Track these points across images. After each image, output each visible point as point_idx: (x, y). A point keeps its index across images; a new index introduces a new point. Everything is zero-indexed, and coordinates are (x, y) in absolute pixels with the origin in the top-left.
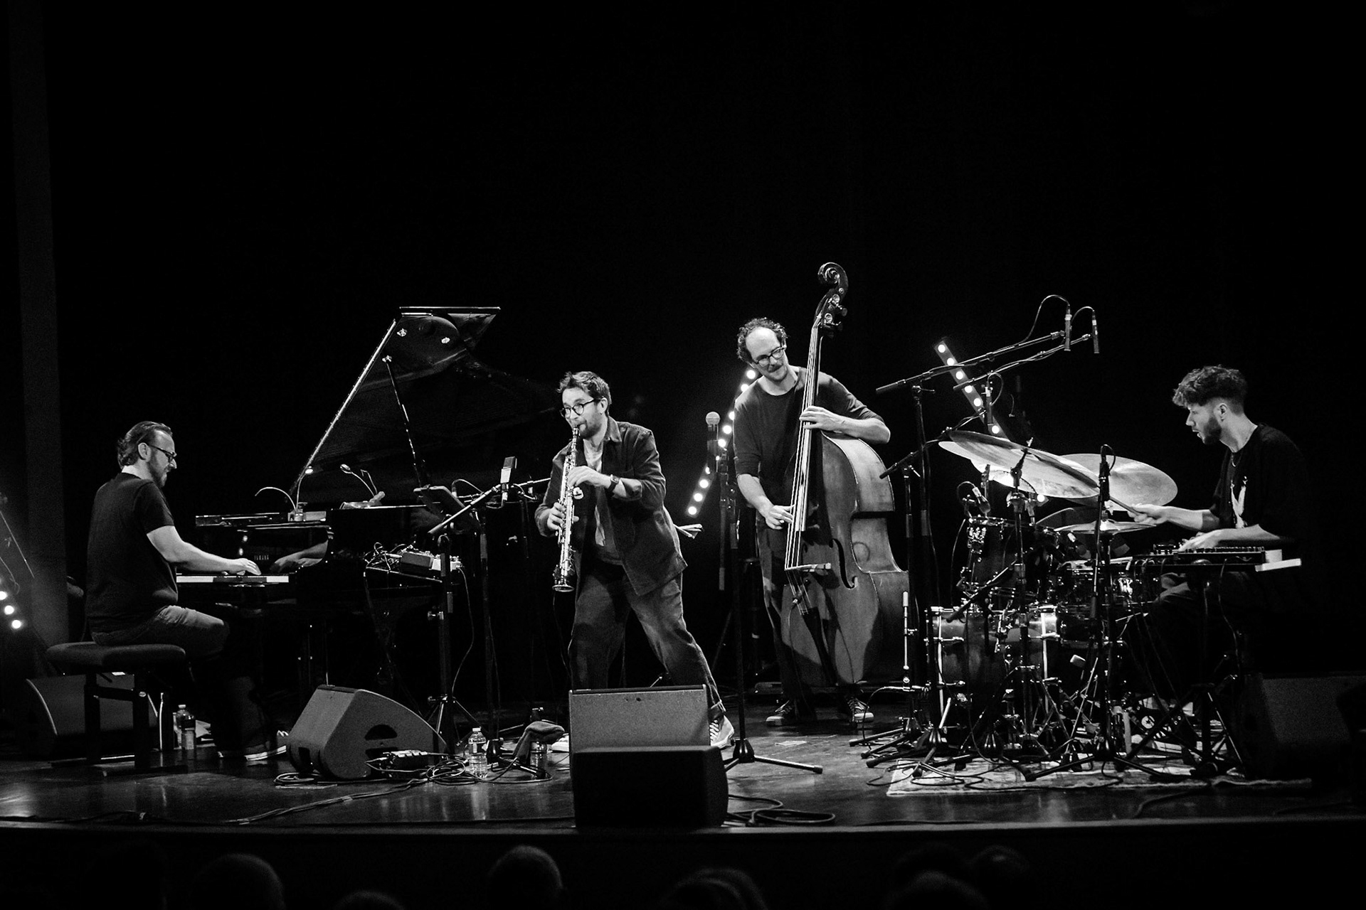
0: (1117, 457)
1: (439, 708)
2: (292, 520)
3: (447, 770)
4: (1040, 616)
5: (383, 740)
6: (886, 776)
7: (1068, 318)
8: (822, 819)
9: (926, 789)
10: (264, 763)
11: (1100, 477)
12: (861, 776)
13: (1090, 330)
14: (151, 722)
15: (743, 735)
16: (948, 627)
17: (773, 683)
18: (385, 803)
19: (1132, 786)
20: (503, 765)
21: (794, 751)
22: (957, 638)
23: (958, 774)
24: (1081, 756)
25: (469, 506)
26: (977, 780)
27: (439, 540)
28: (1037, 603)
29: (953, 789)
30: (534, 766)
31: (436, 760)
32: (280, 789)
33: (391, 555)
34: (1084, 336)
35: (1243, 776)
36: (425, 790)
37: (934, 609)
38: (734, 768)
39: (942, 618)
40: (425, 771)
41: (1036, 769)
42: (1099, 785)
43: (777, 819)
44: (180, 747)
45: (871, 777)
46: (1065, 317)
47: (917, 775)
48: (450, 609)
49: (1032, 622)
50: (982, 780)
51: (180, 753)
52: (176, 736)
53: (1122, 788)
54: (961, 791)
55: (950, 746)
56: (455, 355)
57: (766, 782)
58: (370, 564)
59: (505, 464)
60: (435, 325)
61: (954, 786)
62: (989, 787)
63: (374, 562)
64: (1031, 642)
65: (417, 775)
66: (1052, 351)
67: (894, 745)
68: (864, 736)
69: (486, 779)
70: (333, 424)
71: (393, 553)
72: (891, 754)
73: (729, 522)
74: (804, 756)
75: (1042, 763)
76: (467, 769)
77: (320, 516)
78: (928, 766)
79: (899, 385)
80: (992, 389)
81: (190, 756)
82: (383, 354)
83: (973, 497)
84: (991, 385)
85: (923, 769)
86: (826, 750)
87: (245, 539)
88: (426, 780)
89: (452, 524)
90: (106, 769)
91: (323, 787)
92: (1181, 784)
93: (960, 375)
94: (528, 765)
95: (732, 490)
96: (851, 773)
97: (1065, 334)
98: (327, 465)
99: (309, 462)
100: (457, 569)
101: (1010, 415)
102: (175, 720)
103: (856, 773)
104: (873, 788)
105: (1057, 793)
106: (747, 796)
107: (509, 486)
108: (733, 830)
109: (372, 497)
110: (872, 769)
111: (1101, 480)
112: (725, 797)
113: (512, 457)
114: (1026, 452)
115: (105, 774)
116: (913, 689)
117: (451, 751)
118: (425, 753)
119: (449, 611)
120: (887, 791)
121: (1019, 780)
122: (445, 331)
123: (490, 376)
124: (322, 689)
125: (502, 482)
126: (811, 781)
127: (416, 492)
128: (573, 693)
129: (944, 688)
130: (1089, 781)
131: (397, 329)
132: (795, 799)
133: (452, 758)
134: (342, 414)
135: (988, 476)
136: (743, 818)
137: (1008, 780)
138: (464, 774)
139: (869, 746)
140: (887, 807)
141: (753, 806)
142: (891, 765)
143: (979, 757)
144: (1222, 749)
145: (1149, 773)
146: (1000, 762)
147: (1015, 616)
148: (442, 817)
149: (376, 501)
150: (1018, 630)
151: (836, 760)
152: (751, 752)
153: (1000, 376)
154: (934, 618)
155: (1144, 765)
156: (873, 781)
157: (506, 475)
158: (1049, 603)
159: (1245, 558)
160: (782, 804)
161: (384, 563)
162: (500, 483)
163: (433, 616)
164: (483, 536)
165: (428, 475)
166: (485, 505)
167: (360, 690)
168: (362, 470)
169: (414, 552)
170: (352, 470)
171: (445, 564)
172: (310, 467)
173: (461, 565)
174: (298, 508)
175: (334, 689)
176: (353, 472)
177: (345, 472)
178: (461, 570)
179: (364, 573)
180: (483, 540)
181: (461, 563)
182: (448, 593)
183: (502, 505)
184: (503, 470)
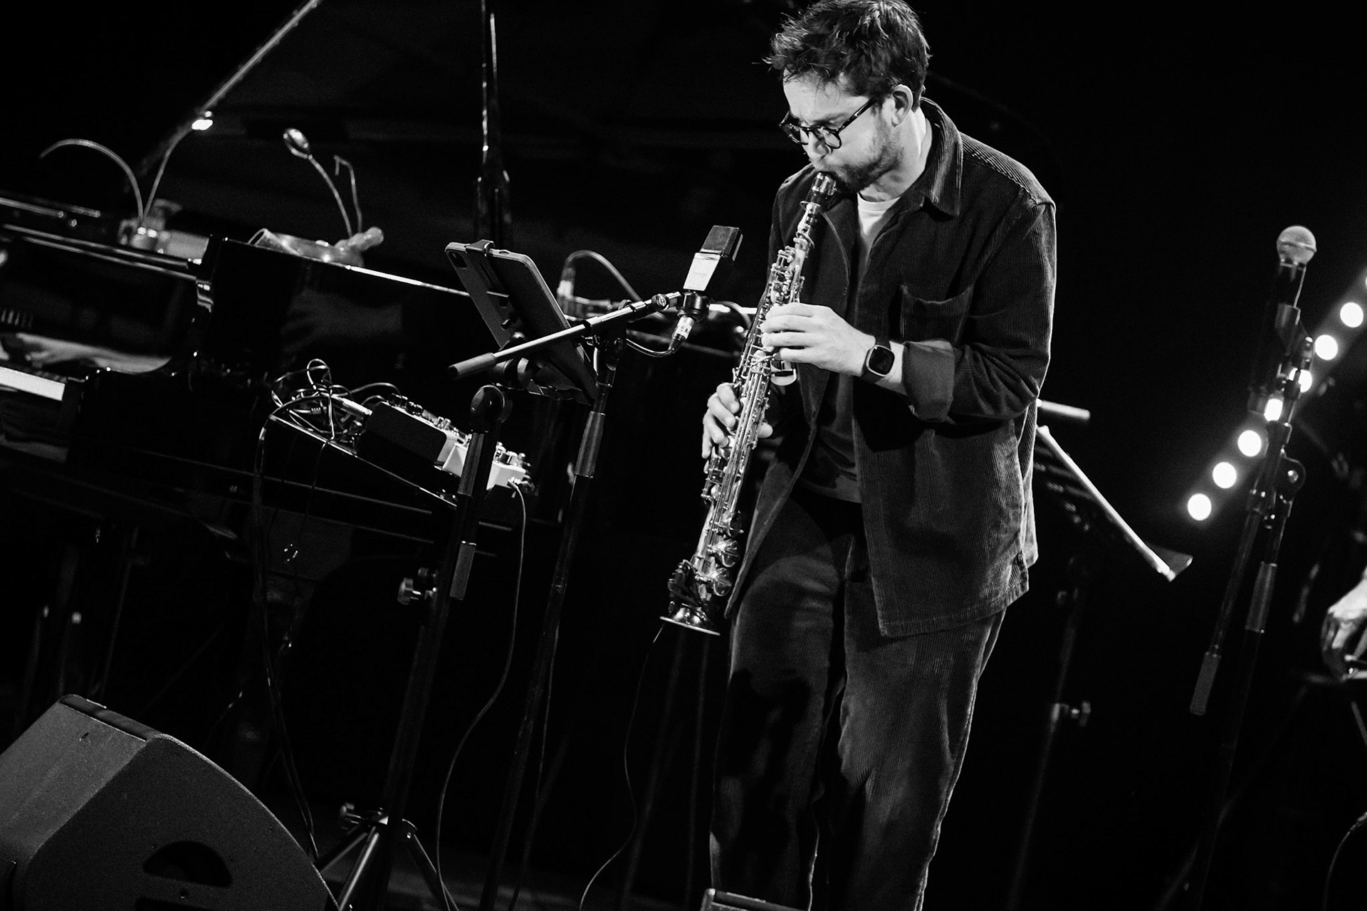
1: (366, 843)
2: (124, 241)
5: (188, 885)
25: (582, 327)
27: (480, 394)
33: (347, 402)
48: (458, 589)
58: (283, 409)
59: (709, 239)
63: (291, 407)
70: (298, 16)
71: (352, 397)
73: (1260, 553)
77: (192, 249)
89: (523, 363)
95: (1291, 473)
99: (213, 101)
100: (511, 489)
107: (704, 303)
109: (346, 237)
113: (732, 228)
119: (451, 595)
124: (61, 702)
125: (685, 287)
127: (457, 252)
128: (716, 899)
149: (353, 248)
157: (701, 270)
161: (324, 415)
162: (680, 288)
163: (415, 592)
164: (595, 416)
165: (507, 218)
166: (624, 336)
167: (166, 736)
168: (337, 159)
169: (406, 410)
170: (310, 151)
171: (480, 463)
172: (208, 114)
173: (524, 479)
174: (151, 214)
175: (101, 714)
176: (314, 157)
177: (294, 151)
178: (517, 492)
179: (263, 430)
180: (594, 422)
181: (526, 474)
182: (464, 542)
183: (670, 348)
184: (697, 255)
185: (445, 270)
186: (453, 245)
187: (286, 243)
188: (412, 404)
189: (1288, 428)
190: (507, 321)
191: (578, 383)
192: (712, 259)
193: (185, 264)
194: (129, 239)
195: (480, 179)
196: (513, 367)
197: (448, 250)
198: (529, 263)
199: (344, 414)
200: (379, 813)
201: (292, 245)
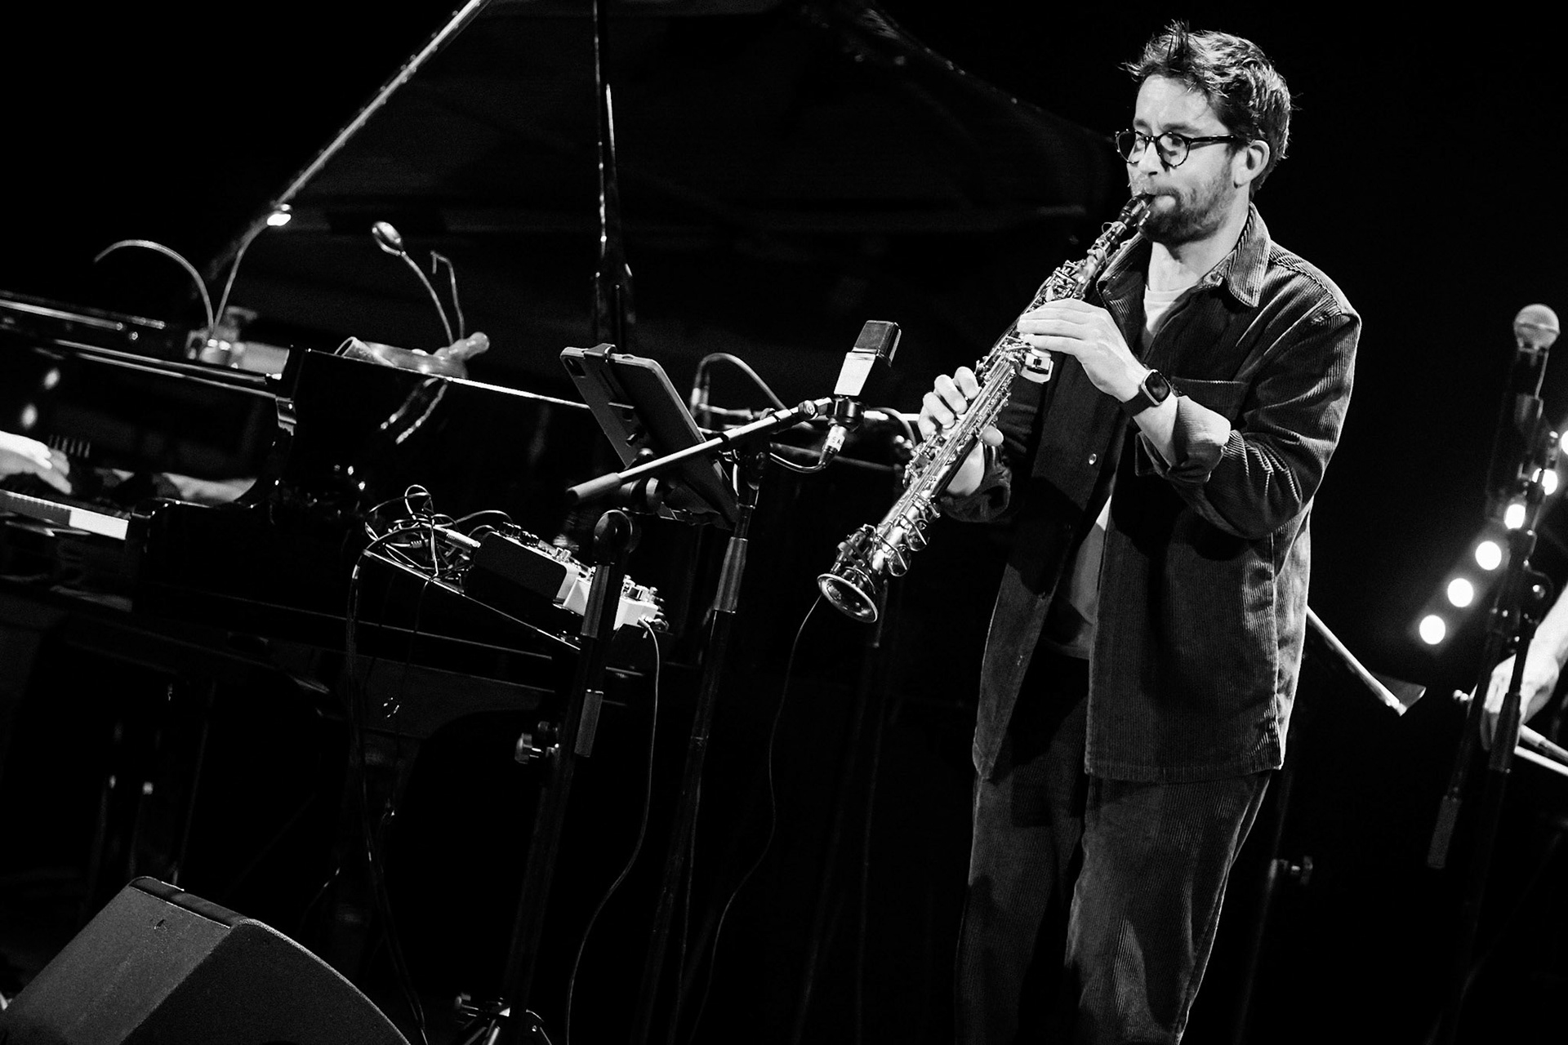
1: (487, 1036)
2: (192, 355)
25: (719, 440)
27: (605, 517)
33: (451, 533)
48: (584, 745)
58: (377, 542)
59: (861, 337)
63: (387, 541)
70: (386, 92)
71: (457, 528)
77: (270, 362)
87: (52, 378)
89: (652, 484)
95: (1536, 588)
99: (290, 192)
100: (641, 629)
107: (858, 410)
109: (447, 344)
113: (888, 323)
119: (575, 751)
123: (900, 61)
124: (131, 885)
125: (836, 392)
127: (573, 358)
134: (420, 67)
157: (854, 372)
161: (426, 549)
162: (831, 393)
163: (534, 749)
164: (736, 544)
165: (631, 318)
166: (767, 450)
167: (254, 921)
168: (433, 253)
169: (520, 541)
170: (405, 246)
171: (606, 599)
172: (286, 207)
173: (657, 617)
174: (222, 322)
175: (178, 898)
176: (408, 254)
177: (385, 248)
178: (649, 632)
179: (356, 568)
180: (735, 550)
181: (659, 610)
182: (589, 691)
183: (820, 463)
184: (849, 355)
185: (561, 379)
186: (569, 351)
188: (527, 533)
189: (1531, 538)
190: (632, 436)
191: (716, 504)
192: (866, 359)
193: (262, 379)
194: (198, 353)
195: (598, 274)
196: (641, 488)
197: (563, 356)
198: (656, 369)
199: (449, 547)
200: (500, 1003)
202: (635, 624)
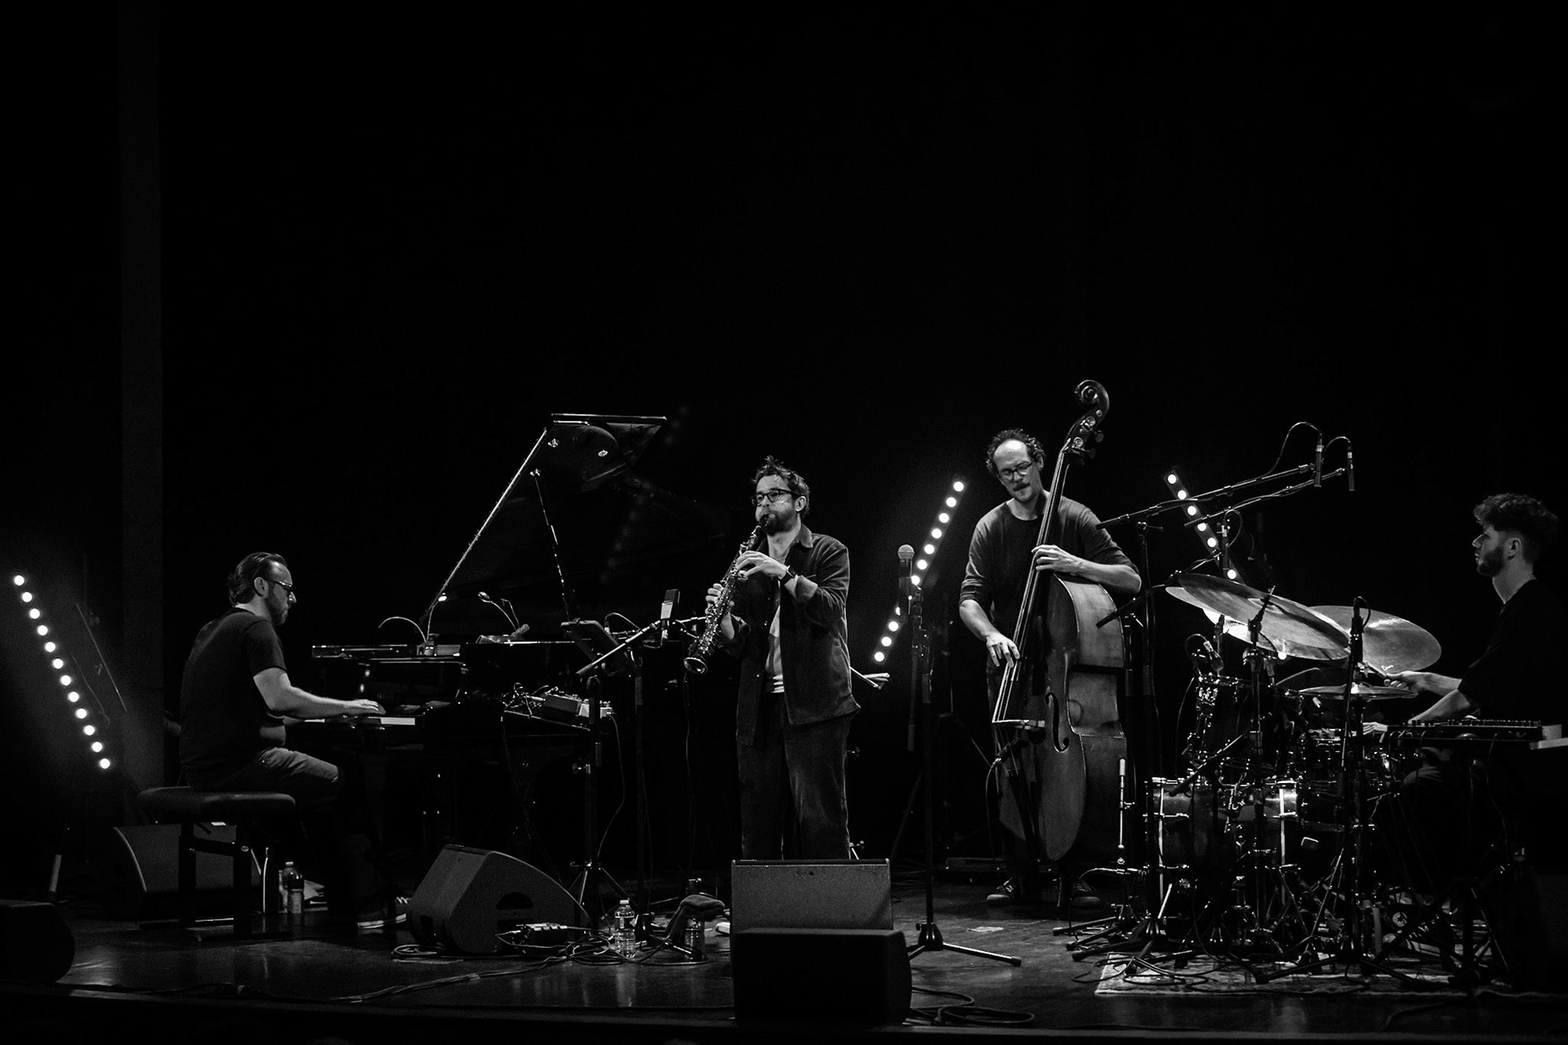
0: (1372, 611)
1: (583, 876)
2: (420, 654)
3: (590, 948)
4: (1278, 792)
5: (517, 911)
6: (1094, 972)
7: (1320, 449)
8: (1021, 1020)
9: (1141, 989)
10: (380, 931)
11: (1351, 633)
12: (1066, 971)
13: (1344, 462)
14: (254, 881)
15: (930, 919)
16: (1171, 801)
17: (966, 858)
18: (517, 982)
19: (1380, 993)
20: (652, 943)
21: (990, 939)
22: (1182, 815)
23: (1178, 973)
24: (1321, 956)
25: (624, 644)
26: (1200, 980)
27: (589, 681)
28: (1274, 777)
29: (1172, 990)
30: (689, 946)
31: (577, 936)
32: (398, 963)
33: (533, 698)
34: (1338, 470)
35: (1510, 987)
36: (564, 970)
37: (1156, 779)
38: (921, 955)
39: (1165, 791)
40: (563, 948)
41: (1270, 970)
42: (1342, 991)
43: (967, 1018)
44: (286, 911)
45: (1077, 973)
46: (1316, 448)
47: (1131, 972)
48: (598, 763)
49: (1269, 799)
50: (1206, 981)
51: (286, 917)
52: (281, 897)
53: (1369, 995)
54: (1181, 993)
55: (1170, 940)
56: (612, 470)
57: (955, 974)
58: (509, 707)
59: (666, 597)
60: (592, 435)
61: (1173, 987)
62: (1215, 988)
63: (513, 704)
64: (1267, 823)
65: (554, 952)
66: (1301, 486)
67: (1104, 935)
68: (1070, 925)
69: (634, 960)
70: (471, 545)
71: (535, 696)
72: (1101, 946)
73: (921, 672)
74: (1000, 945)
75: (1277, 963)
76: (613, 948)
77: (454, 651)
78: (1144, 962)
79: (1121, 521)
80: (1229, 528)
81: (297, 921)
82: (530, 467)
83: (1204, 651)
84: (1228, 524)
85: (1138, 965)
86: (1025, 939)
87: (367, 673)
88: (564, 957)
89: (603, 665)
90: (201, 933)
91: (446, 963)
92: (1438, 993)
93: (1192, 511)
94: (682, 945)
96: (1054, 966)
97: (1315, 468)
98: (463, 592)
99: (443, 588)
100: (608, 718)
101: (1249, 558)
102: (281, 879)
103: (1061, 967)
104: (1081, 985)
105: (1290, 999)
106: (934, 990)
107: (671, 623)
108: (916, 1029)
109: (514, 631)
110: (1078, 964)
111: (1353, 638)
112: (908, 989)
113: (675, 590)
114: (1266, 602)
115: (200, 940)
116: (1129, 871)
117: (595, 926)
118: (566, 927)
119: (597, 765)
120: (1096, 989)
121: (1249, 982)
122: (604, 443)
123: (652, 495)
124: (444, 849)
125: (662, 618)
126: (1008, 975)
127: (564, 626)
128: (737, 864)
129: (1164, 871)
130: (1330, 985)
131: (548, 438)
132: (989, 995)
133: (596, 933)
134: (482, 534)
135: (1222, 629)
136: (928, 1015)
137: (1236, 981)
138: (610, 952)
139: (1076, 936)
140: (1094, 1009)
141: (941, 1001)
142: (1101, 958)
143: (1205, 954)
144: (1486, 954)
145: (1401, 979)
146: (1228, 960)
147: (1249, 791)
148: (582, 1002)
149: (519, 634)
150: (1252, 807)
151: (1036, 950)
152: (939, 939)
153: (1238, 513)
154: (1155, 790)
155: (1397, 970)
156: (1079, 977)
157: (666, 610)
158: (1288, 779)
159: (1518, 733)
160: (973, 1000)
161: (525, 706)
162: (660, 619)
163: (579, 768)
164: (638, 681)
166: (642, 644)
167: (494, 852)
168: (502, 599)
169: (558, 696)
170: (491, 599)
171: (594, 710)
172: (444, 594)
173: (612, 712)
174: (429, 640)
175: (463, 850)
176: (493, 601)
177: (484, 601)
178: (612, 718)
179: (502, 717)
180: (638, 683)
181: (612, 709)
182: (596, 744)
183: (662, 645)
184: (663, 604)
185: (560, 633)
186: (563, 624)
187: (491, 638)
188: (559, 692)
190: (592, 651)
191: (628, 667)
192: (669, 604)
193: (451, 658)
194: (422, 653)
196: (599, 668)
197: (561, 626)
198: (597, 623)
199: (533, 703)
200: (587, 863)
201: (493, 639)
202: (605, 716)
